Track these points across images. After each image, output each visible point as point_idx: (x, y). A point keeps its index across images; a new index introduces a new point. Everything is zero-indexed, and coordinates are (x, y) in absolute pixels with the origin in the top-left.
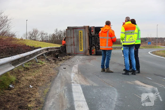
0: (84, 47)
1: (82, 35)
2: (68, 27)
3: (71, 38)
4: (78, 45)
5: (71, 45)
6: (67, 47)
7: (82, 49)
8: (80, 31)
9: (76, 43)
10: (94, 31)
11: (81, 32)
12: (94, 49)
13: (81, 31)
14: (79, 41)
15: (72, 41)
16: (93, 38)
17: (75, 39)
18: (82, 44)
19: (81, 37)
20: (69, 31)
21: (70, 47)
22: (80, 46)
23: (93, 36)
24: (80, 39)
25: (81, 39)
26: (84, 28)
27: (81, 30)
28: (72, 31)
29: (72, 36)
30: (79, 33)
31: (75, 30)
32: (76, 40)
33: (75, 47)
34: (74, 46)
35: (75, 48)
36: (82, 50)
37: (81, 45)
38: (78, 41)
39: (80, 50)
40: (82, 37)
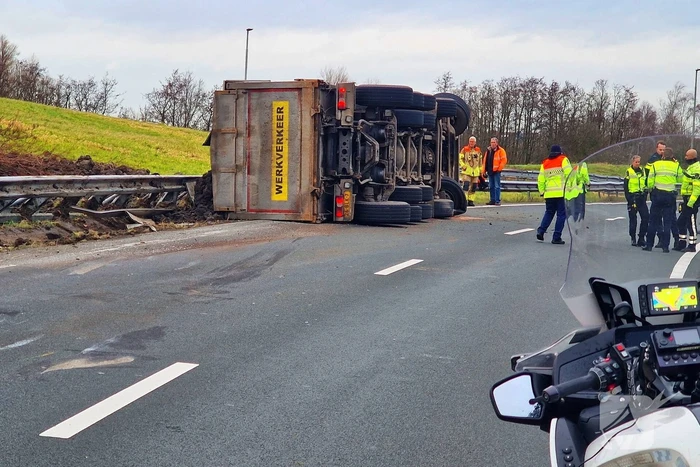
0: (291, 183)
1: (286, 122)
2: (226, 82)
3: (238, 135)
4: (264, 171)
5: (237, 168)
6: (218, 178)
7: (285, 189)
8: (277, 105)
9: (256, 161)
10: (351, 105)
11: (280, 110)
12: (349, 196)
13: (284, 104)
14: (271, 150)
15: (241, 152)
16: (343, 139)
17: (256, 141)
18: (285, 165)
19: (280, 134)
20: (229, 101)
21: (232, 176)
22: (274, 176)
23: (346, 131)
24: (275, 140)
25: (280, 142)
26: (298, 88)
27: (281, 99)
28: (242, 100)
29: (242, 127)
30: (275, 114)
31: (255, 95)
32: (260, 147)
33: (254, 179)
34: (249, 173)
35: (253, 184)
36: (283, 197)
37: (279, 173)
38: (266, 150)
39: (276, 197)
40: (285, 135)
